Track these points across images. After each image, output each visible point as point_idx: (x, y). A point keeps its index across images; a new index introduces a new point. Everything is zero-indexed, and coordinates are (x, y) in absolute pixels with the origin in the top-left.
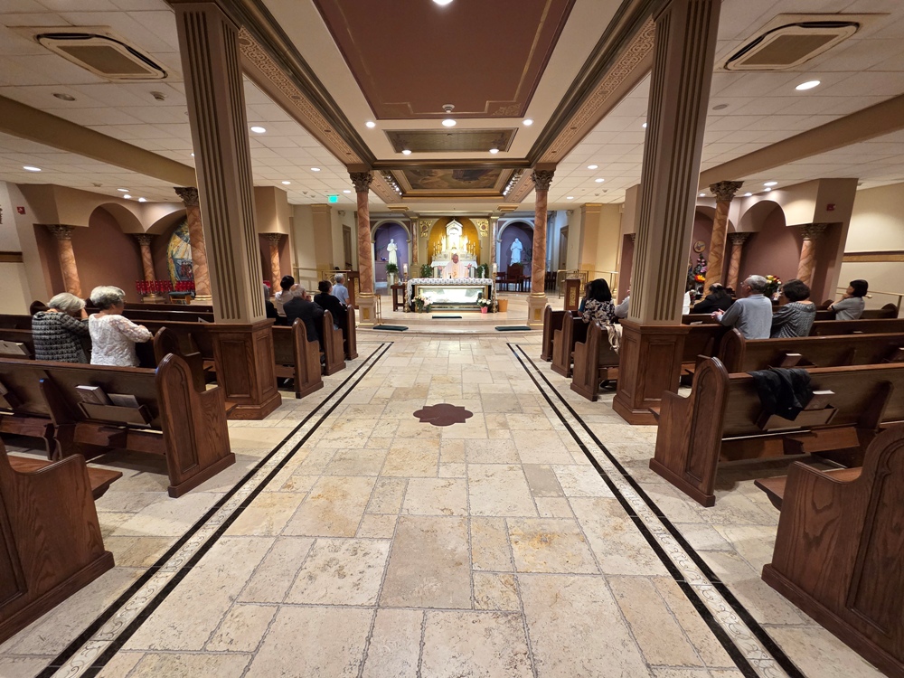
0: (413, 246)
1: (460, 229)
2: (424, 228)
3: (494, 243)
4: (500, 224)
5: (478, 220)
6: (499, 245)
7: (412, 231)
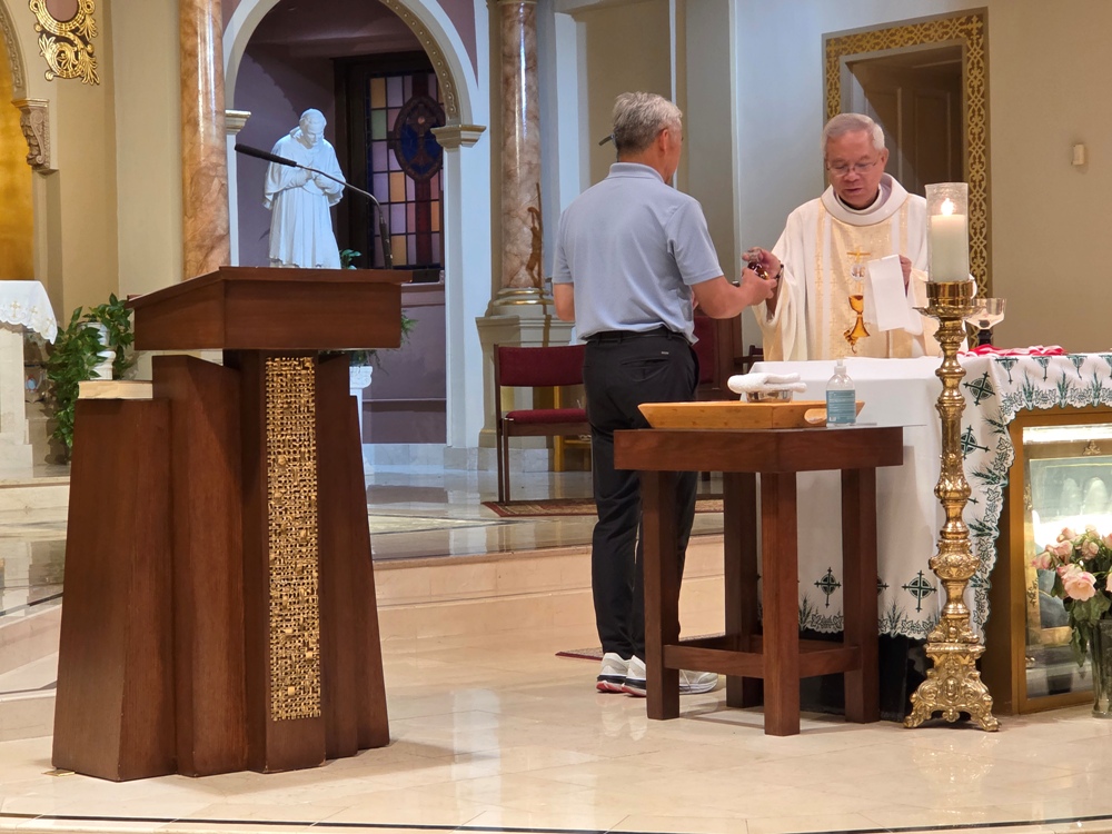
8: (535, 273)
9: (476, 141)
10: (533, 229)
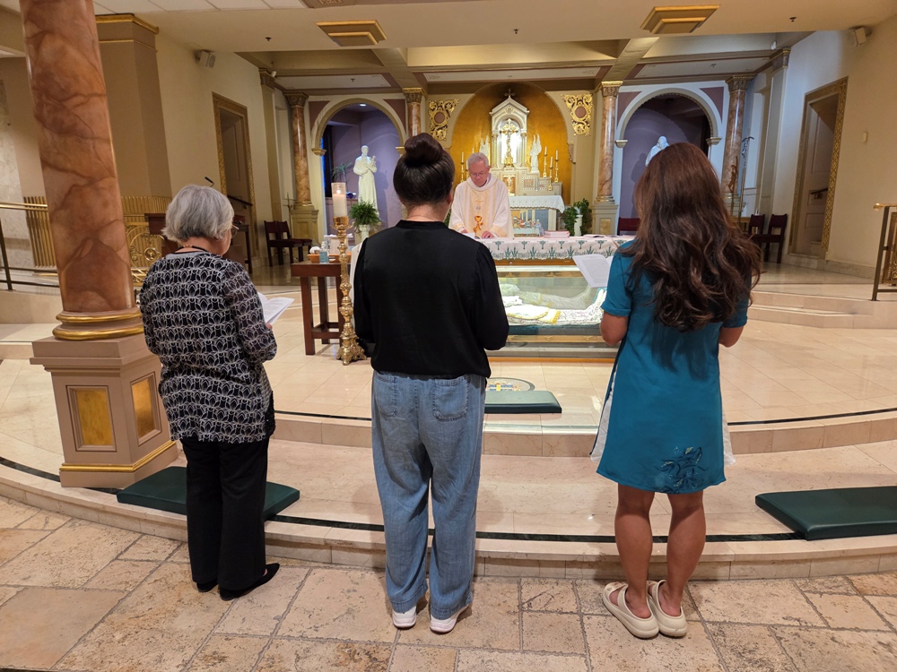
1: (523, 119)
2: (439, 118)
3: (607, 148)
4: (624, 99)
5: (567, 95)
6: (619, 152)
7: (410, 125)
8: (732, 188)
9: (718, 143)
10: (733, 173)
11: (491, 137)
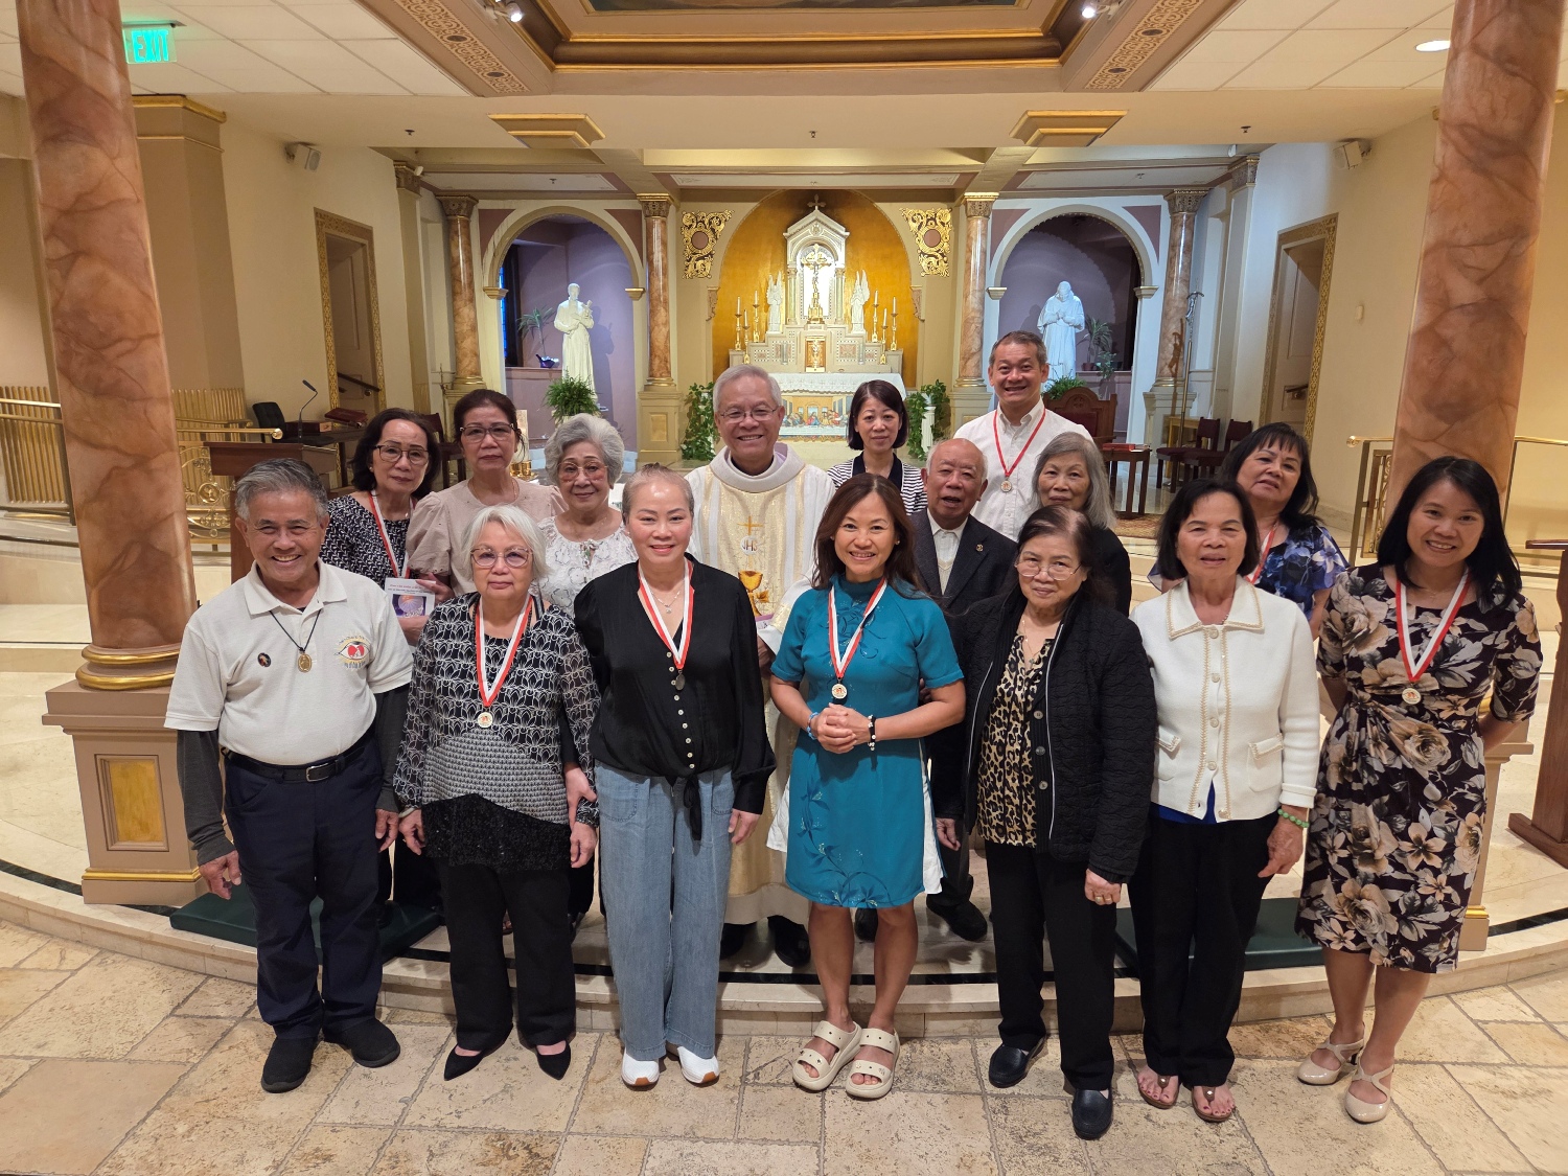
0: (652, 313)
1: (840, 245)
2: (698, 241)
4: (1003, 221)
5: (911, 208)
6: (993, 307)
7: (650, 254)
8: (1173, 369)
9: (1152, 295)
10: (1175, 345)
11: (787, 273)
